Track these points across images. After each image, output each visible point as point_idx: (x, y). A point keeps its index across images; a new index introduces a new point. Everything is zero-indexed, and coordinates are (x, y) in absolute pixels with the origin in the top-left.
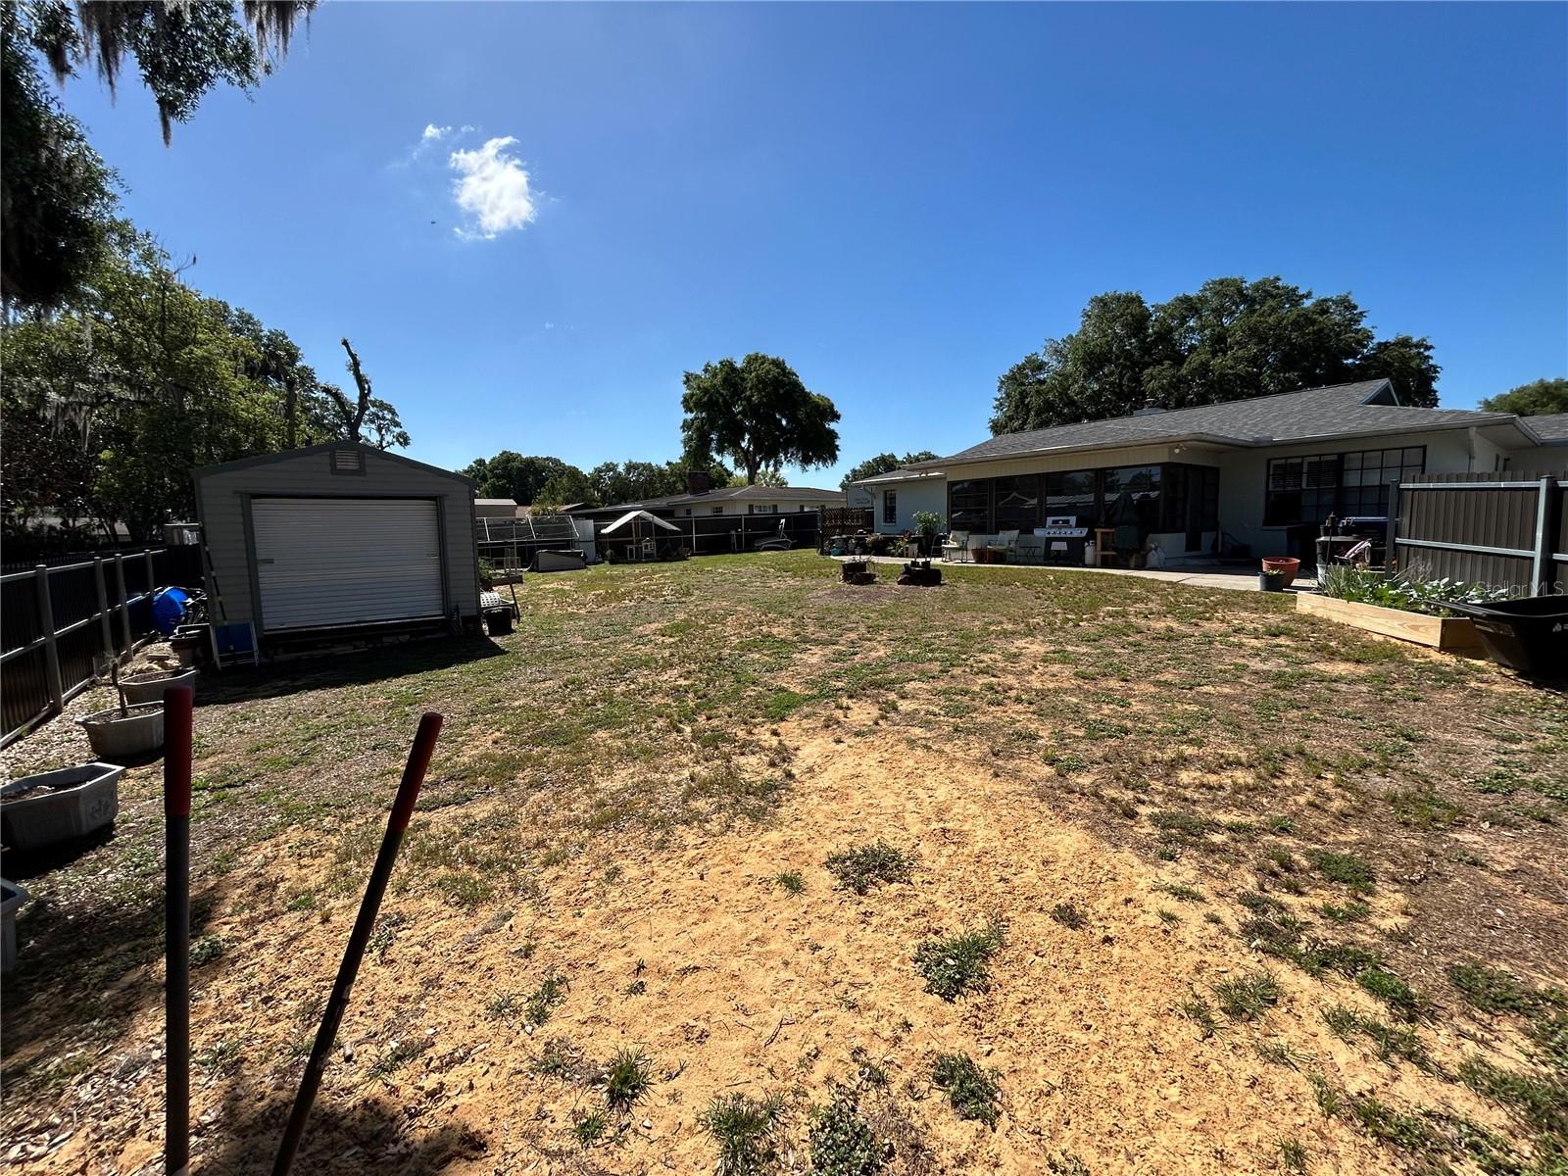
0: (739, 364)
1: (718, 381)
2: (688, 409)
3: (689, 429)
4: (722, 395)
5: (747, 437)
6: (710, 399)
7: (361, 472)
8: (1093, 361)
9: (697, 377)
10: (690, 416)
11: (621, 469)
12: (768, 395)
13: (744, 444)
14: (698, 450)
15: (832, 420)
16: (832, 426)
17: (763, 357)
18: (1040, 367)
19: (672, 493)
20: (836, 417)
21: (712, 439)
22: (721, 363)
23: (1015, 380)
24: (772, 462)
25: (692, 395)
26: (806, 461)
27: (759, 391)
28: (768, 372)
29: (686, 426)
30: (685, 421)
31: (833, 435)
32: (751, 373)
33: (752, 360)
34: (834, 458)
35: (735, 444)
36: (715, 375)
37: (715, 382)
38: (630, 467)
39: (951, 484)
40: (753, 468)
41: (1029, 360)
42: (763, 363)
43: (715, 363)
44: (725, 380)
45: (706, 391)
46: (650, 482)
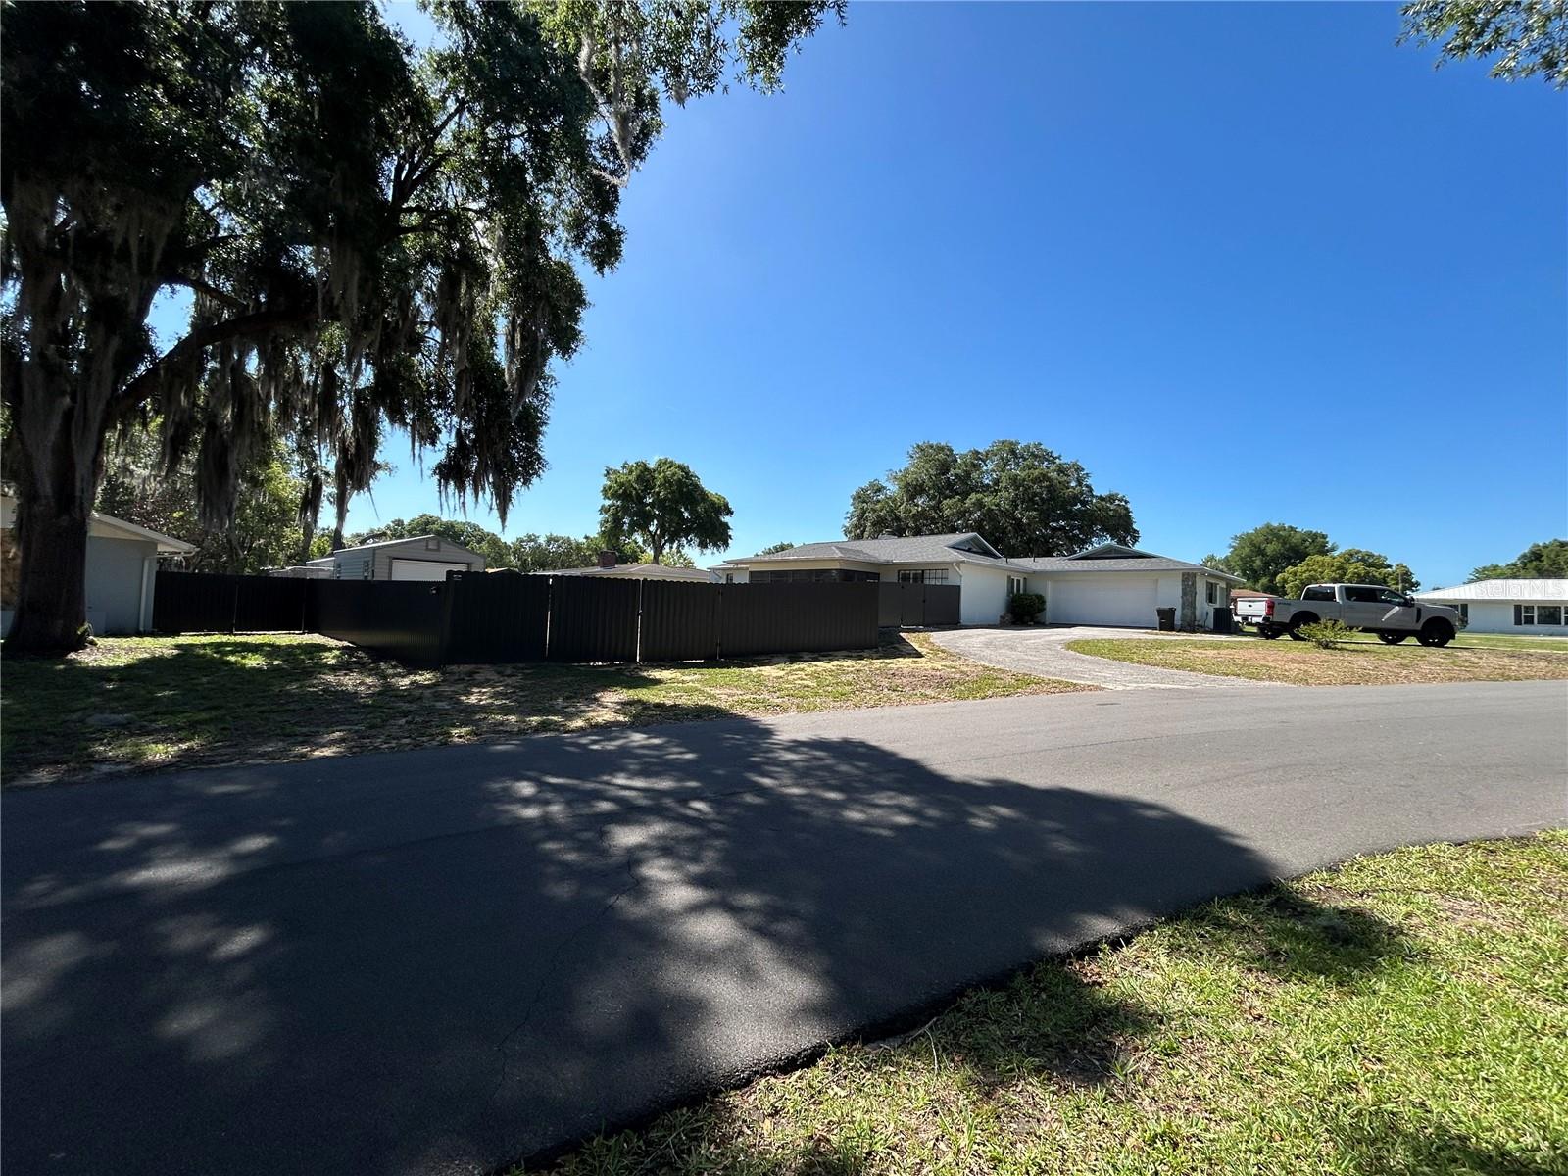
0: (652, 466)
1: (632, 478)
2: (606, 497)
3: (606, 512)
4: (635, 489)
5: (655, 522)
6: (625, 491)
7: (438, 550)
8: (914, 490)
9: (616, 472)
10: (607, 502)
11: (542, 540)
12: (673, 492)
13: (652, 529)
14: (613, 531)
15: (727, 514)
16: (726, 519)
17: (671, 462)
18: (880, 489)
19: (587, 566)
20: (730, 512)
21: (625, 523)
22: (637, 463)
23: (861, 497)
24: (675, 545)
25: (610, 488)
26: (703, 545)
27: (666, 489)
28: (674, 475)
29: (604, 510)
30: (603, 506)
31: (726, 527)
32: (660, 474)
33: (661, 463)
34: (726, 544)
35: (644, 528)
36: (631, 472)
37: (630, 478)
38: (550, 540)
39: (751, 573)
40: (659, 550)
41: (872, 485)
42: (670, 467)
43: (632, 462)
44: (638, 477)
45: (622, 485)
46: (568, 554)
